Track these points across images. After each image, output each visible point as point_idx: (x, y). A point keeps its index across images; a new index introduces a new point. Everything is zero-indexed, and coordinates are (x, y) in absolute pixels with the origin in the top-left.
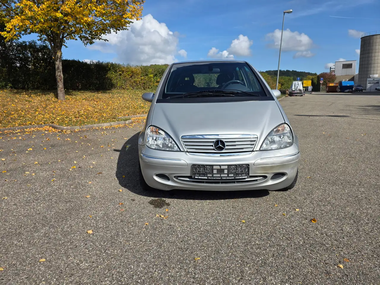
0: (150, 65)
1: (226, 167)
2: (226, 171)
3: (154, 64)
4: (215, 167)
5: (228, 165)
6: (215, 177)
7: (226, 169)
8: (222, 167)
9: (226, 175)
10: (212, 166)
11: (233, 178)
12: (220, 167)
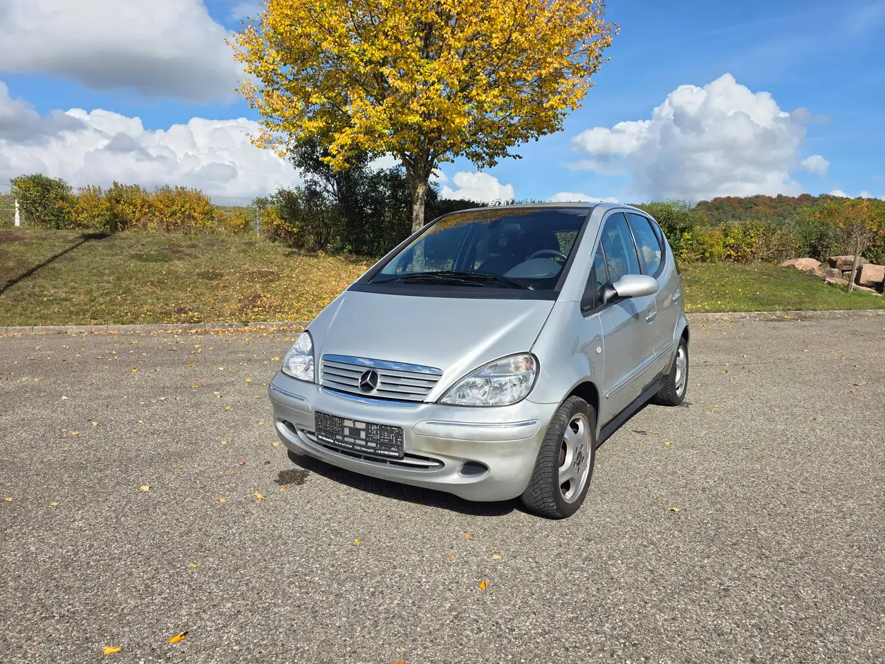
0: (712, 199)
1: (363, 426)
2: (363, 435)
3: (724, 196)
4: (347, 423)
5: (368, 424)
6: (347, 443)
7: (363, 430)
8: (359, 425)
9: (364, 443)
10: (342, 419)
11: (372, 451)
12: (354, 425)
